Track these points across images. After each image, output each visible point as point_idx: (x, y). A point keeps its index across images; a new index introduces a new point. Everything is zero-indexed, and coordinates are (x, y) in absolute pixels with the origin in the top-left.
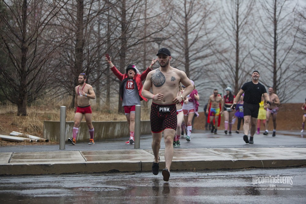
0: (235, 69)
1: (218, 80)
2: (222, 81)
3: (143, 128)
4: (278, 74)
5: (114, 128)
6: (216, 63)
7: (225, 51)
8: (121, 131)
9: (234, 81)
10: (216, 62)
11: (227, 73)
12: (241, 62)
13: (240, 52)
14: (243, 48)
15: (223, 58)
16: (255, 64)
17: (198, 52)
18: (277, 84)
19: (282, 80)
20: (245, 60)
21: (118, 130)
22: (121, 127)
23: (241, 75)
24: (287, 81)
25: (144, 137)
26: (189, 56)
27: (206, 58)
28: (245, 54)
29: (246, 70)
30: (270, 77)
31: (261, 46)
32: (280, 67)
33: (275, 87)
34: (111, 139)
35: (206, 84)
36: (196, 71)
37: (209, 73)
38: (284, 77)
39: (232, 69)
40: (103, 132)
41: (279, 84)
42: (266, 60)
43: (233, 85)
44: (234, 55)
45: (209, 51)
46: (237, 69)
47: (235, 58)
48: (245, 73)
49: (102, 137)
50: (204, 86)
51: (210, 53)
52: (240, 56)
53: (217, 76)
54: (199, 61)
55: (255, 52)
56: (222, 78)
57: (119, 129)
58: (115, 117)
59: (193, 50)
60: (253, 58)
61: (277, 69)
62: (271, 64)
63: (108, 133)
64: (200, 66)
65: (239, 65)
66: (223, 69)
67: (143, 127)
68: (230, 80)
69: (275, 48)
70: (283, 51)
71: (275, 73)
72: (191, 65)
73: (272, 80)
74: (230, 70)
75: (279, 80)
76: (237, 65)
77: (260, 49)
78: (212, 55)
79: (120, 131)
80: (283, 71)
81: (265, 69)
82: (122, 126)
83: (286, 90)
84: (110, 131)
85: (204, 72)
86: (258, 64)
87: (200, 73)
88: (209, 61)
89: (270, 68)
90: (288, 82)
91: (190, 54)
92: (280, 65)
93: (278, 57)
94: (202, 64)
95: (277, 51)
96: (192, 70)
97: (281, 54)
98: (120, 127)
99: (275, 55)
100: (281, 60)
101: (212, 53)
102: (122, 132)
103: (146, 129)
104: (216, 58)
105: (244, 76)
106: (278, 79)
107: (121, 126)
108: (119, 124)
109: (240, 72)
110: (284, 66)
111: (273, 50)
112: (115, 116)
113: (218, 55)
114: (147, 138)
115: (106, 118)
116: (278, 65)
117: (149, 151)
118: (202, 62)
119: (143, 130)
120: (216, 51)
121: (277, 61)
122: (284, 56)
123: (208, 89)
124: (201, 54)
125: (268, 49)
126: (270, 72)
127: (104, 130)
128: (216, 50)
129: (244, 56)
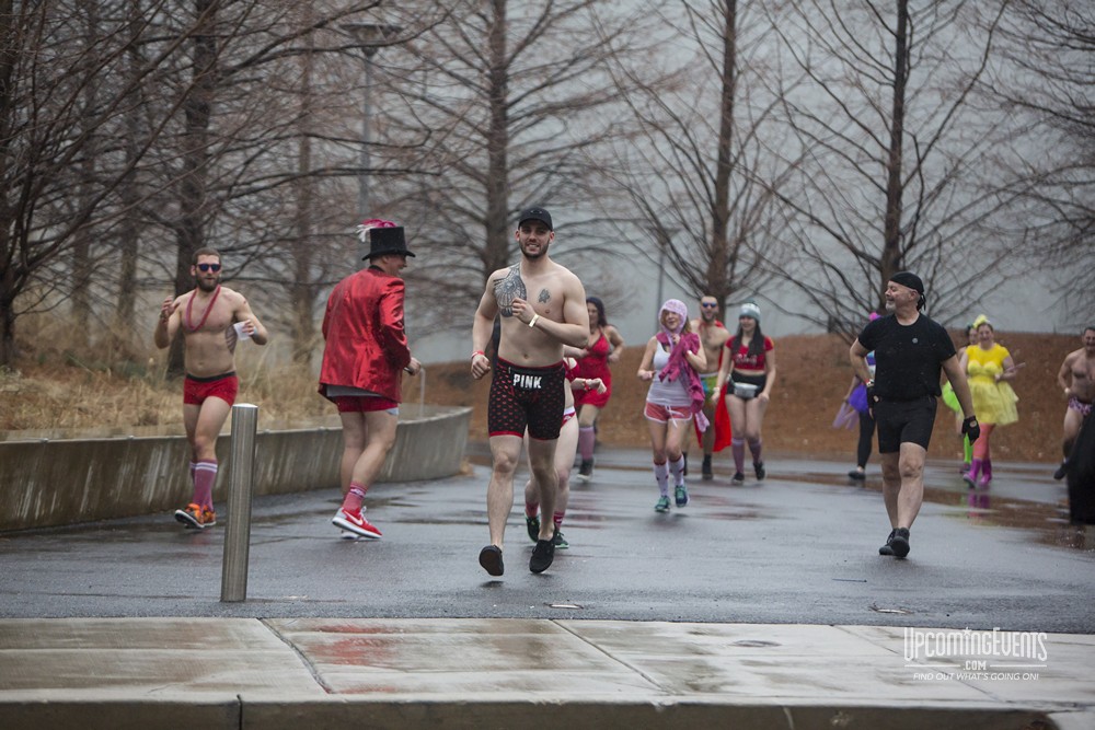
0: (712, 167)
1: (636, 213)
2: (655, 218)
3: (276, 465)
4: (909, 197)
5: (143, 465)
6: (632, 136)
7: (672, 83)
8: (174, 481)
9: (709, 223)
10: (628, 129)
11: (676, 184)
12: (743, 136)
13: (740, 93)
14: (751, 76)
15: (660, 116)
16: (805, 151)
17: (549, 83)
18: (902, 245)
19: (924, 229)
20: (762, 131)
21: (159, 477)
22: (175, 461)
23: (738, 197)
24: (946, 231)
25: (277, 511)
26: (509, 99)
27: (583, 114)
28: (762, 100)
29: (764, 173)
30: (870, 214)
31: (837, 68)
32: (918, 169)
33: (892, 256)
34: (125, 521)
35: (578, 229)
36: (540, 170)
37: (595, 180)
38: (936, 212)
39: (700, 167)
40: (87, 490)
41: (912, 245)
42: (853, 131)
43: (703, 239)
44: (711, 104)
45: (597, 80)
46: (725, 166)
47: (715, 121)
48: (757, 189)
49: (81, 510)
50: (572, 236)
51: (604, 91)
52: (739, 111)
53: (632, 193)
54: (552, 125)
55: (808, 96)
56: (654, 207)
57: (164, 474)
58: (147, 408)
59: (528, 73)
60: (798, 120)
61: (903, 178)
62: (877, 152)
63: (112, 492)
64: (556, 145)
65: (734, 151)
66: (660, 164)
67: (277, 458)
68: (691, 215)
69: (900, 83)
70: (937, 98)
71: (894, 193)
72: (516, 141)
73: (880, 224)
74: (689, 167)
75: (913, 226)
76: (724, 150)
77: (828, 84)
78: (610, 99)
79: (167, 481)
80: (931, 186)
81: (849, 174)
82: (179, 460)
83: (939, 275)
84: (121, 483)
85: (575, 175)
86: (820, 149)
87: (556, 180)
88: (596, 128)
89: (874, 169)
90: (949, 239)
91: (514, 90)
92: (920, 161)
93: (909, 124)
94: (567, 139)
95: (908, 95)
96: (523, 163)
97: (923, 112)
98: (171, 465)
99: (899, 113)
100: (924, 137)
101: (614, 91)
102: (178, 486)
103: (287, 467)
104: (631, 113)
105: (752, 201)
106: (905, 220)
107: (171, 460)
108: (164, 452)
109: (736, 182)
110: (935, 166)
111: (889, 91)
112: (149, 403)
113: (639, 100)
114: (290, 516)
115: (110, 406)
116: (909, 157)
117: (283, 628)
118: (566, 130)
119: (275, 472)
120: (628, 83)
121: (907, 140)
122: (941, 118)
123: (587, 254)
124: (560, 93)
125: (866, 82)
126: (870, 190)
127: (94, 480)
128: (630, 75)
129: (757, 114)
